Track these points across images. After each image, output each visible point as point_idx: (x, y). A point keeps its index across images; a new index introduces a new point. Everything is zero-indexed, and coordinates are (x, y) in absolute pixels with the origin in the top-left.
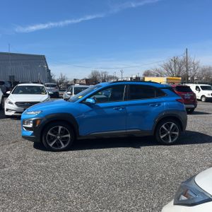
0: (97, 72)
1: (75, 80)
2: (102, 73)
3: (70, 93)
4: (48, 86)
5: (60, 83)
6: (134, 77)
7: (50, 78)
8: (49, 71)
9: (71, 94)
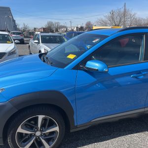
0: (52, 23)
1: (35, 29)
2: (56, 23)
3: (37, 41)
4: (14, 33)
5: (24, 31)
6: (79, 26)
7: (15, 27)
8: (14, 21)
9: (39, 43)
